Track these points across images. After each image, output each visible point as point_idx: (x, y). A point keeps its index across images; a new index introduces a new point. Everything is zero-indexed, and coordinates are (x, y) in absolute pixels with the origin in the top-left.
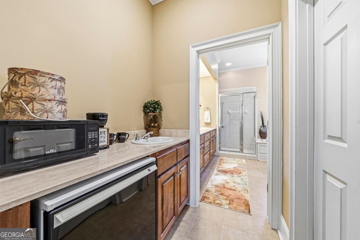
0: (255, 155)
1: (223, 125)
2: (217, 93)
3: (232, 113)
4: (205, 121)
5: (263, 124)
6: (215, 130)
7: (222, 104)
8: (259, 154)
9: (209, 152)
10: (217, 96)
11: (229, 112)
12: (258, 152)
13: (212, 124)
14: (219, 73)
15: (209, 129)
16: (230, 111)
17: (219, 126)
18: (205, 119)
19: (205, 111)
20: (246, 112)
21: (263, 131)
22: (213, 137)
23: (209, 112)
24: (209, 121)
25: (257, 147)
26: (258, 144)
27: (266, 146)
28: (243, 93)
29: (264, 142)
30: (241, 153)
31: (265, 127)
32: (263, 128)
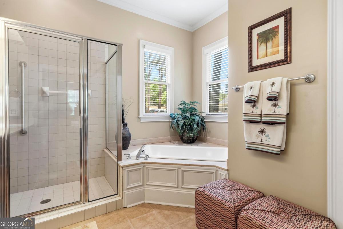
0: (118, 198)
1: (25, 127)
3: (54, 94)
5: (123, 121)
8: (126, 192)
11: (43, 92)
12: (125, 187)
16: (46, 89)
20: (89, 95)
21: (126, 135)
25: (123, 176)
26: (124, 168)
27: (139, 169)
28: (88, 39)
29: (133, 161)
30: (83, 205)
31: (127, 127)
32: (124, 128)
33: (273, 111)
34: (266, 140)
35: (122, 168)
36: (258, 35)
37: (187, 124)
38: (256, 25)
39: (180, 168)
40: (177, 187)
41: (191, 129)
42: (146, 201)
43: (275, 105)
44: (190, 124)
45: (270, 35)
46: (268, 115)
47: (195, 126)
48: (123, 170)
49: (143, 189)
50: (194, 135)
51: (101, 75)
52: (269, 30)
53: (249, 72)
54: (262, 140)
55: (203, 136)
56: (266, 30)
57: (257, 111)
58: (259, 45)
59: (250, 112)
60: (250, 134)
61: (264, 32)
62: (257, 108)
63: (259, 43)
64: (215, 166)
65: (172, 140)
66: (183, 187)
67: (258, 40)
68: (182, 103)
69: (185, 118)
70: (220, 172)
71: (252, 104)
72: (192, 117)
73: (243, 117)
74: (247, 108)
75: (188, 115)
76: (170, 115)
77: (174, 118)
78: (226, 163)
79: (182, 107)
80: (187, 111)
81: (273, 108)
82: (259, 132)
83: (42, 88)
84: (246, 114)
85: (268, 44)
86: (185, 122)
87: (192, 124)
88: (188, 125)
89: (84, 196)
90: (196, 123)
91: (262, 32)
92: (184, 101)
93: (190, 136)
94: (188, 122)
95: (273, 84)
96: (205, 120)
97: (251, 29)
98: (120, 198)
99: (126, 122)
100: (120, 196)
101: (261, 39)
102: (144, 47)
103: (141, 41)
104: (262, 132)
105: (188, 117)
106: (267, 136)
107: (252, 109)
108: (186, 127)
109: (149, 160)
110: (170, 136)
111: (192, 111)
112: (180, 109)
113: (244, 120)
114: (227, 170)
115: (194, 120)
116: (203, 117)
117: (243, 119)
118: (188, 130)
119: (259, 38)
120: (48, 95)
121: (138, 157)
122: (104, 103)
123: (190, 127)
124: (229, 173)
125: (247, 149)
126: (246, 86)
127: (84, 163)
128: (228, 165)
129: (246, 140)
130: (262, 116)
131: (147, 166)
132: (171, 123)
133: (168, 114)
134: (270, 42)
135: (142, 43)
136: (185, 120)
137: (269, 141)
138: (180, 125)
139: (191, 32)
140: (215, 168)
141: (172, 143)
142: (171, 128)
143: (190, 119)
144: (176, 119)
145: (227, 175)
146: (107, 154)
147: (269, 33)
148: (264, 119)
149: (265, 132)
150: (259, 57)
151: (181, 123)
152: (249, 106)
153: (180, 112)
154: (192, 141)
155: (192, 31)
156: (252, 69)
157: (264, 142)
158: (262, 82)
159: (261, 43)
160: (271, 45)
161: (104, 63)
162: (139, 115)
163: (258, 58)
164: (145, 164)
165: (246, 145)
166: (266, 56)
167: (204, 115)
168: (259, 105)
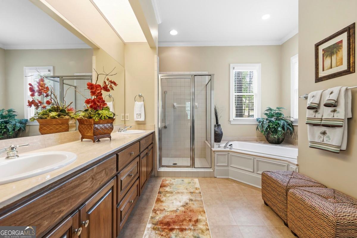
1: (166, 125)
2: (156, 73)
3: (179, 107)
4: (136, 119)
5: (217, 122)
6: (153, 134)
7: (164, 93)
8: (216, 168)
9: (137, 182)
10: (156, 77)
11: (174, 106)
12: (216, 164)
13: (149, 124)
14: (159, 47)
15: (142, 133)
16: (175, 104)
17: (159, 126)
18: (135, 116)
19: (136, 102)
20: (196, 106)
21: (218, 132)
22: (147, 148)
23: (142, 102)
24: (142, 119)
25: (214, 157)
26: (215, 152)
27: (225, 155)
28: (195, 76)
29: (222, 149)
30: (192, 169)
31: (220, 127)
32: (218, 128)
33: (332, 116)
34: (327, 141)
35: (214, 152)
36: (323, 50)
37: (271, 127)
38: (321, 42)
39: (255, 158)
40: (253, 172)
41: (276, 131)
42: (230, 177)
43: (334, 111)
44: (274, 127)
45: (335, 50)
46: (327, 119)
47: (279, 129)
48: (214, 153)
49: (228, 169)
50: (278, 137)
51: (204, 92)
52: (334, 45)
53: (316, 82)
54: (323, 140)
55: (291, 139)
56: (331, 46)
57: (318, 116)
58: (324, 59)
59: (313, 117)
60: (313, 135)
61: (329, 47)
62: (319, 114)
63: (325, 57)
64: (287, 161)
65: (259, 140)
66: (258, 172)
67: (323, 54)
68: (268, 109)
69: (270, 121)
70: (291, 166)
71: (315, 110)
72: (277, 121)
73: (306, 121)
74: (310, 114)
75: (273, 119)
76: (257, 119)
77: (260, 122)
78: (297, 160)
79: (268, 112)
80: (272, 116)
81: (332, 114)
82: (321, 133)
83: (173, 104)
84: (309, 119)
85: (333, 57)
86: (269, 126)
87: (276, 127)
88: (273, 128)
89: (193, 165)
90: (281, 126)
91: (327, 47)
92: (270, 107)
93: (275, 138)
94: (273, 125)
95: (332, 93)
96: (293, 124)
97: (317, 46)
98: (212, 170)
99: (219, 123)
100: (212, 169)
101: (326, 53)
102: (234, 68)
103: (231, 64)
104: (324, 133)
105: (273, 121)
106: (328, 137)
107: (314, 114)
108: (271, 129)
109: (233, 150)
110: (257, 137)
111: (279, 116)
112: (266, 114)
113: (307, 124)
114: (297, 165)
115: (278, 123)
116: (291, 121)
117: (306, 122)
118: (272, 132)
119: (324, 52)
120: (176, 107)
121: (225, 147)
122: (205, 110)
123: (275, 129)
124: (299, 168)
125: (310, 147)
126: (310, 96)
127: (192, 150)
128: (298, 161)
129: (309, 140)
130: (323, 120)
131: (231, 154)
132: (257, 126)
133: (255, 119)
134: (335, 55)
135: (232, 66)
136: (269, 124)
137: (329, 141)
138: (264, 127)
139: (279, 46)
140: (287, 162)
141: (258, 143)
142: (257, 130)
143: (274, 123)
144: (261, 123)
145: (297, 169)
146: (207, 144)
147: (334, 48)
148: (323, 122)
149: (326, 133)
150: (325, 69)
151: (266, 126)
152: (312, 111)
153: (266, 117)
154: (278, 142)
155: (281, 44)
156: (318, 79)
157: (325, 142)
158: (324, 91)
159: (327, 57)
160: (335, 58)
161: (205, 85)
162: (229, 119)
163: (323, 70)
164: (230, 152)
165: (310, 144)
166: (331, 68)
167: (292, 119)
168: (320, 111)
